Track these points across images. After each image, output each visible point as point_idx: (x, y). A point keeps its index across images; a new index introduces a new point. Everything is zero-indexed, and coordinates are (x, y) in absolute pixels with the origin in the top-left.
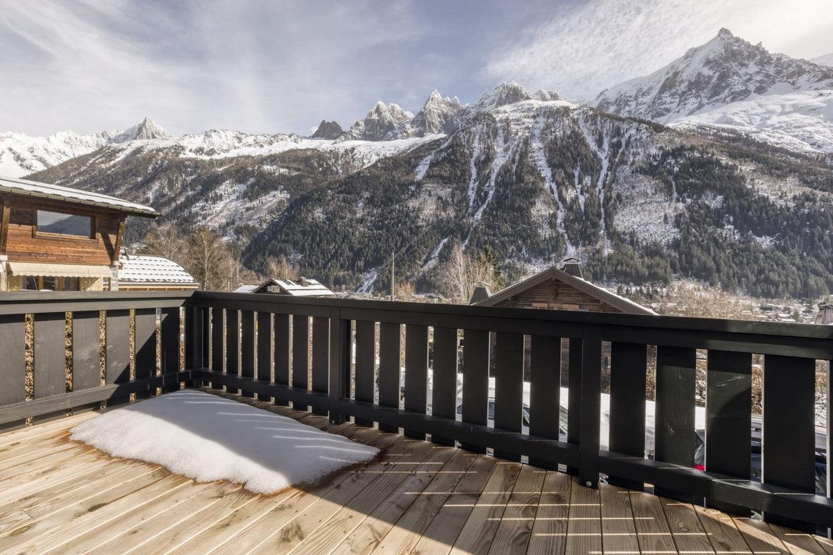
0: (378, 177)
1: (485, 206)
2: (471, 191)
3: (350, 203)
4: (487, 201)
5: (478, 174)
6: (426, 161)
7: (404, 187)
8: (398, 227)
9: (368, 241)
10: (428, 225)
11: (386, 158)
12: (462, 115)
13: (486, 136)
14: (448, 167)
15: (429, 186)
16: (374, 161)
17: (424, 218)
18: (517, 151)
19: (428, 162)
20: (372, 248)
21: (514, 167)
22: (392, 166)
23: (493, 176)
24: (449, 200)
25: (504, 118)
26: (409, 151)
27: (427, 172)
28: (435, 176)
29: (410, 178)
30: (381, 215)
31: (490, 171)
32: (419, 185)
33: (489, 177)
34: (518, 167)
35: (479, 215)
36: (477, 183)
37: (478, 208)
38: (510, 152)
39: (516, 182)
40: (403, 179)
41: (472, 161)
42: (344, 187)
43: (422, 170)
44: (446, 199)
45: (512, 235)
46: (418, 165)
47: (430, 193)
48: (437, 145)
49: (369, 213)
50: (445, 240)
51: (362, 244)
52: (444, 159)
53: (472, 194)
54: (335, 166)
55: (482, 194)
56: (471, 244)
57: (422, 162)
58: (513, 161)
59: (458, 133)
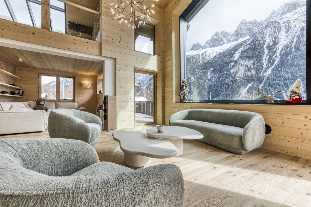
0: (217, 61)
1: (273, 67)
2: (265, 61)
3: (205, 73)
4: (274, 64)
5: (269, 52)
6: (239, 51)
7: (228, 64)
8: (226, 80)
9: (213, 87)
10: (241, 78)
11: (220, 53)
12: (259, 26)
13: (273, 33)
14: (251, 52)
15: (241, 61)
16: (215, 55)
17: (239, 76)
18: (295, 36)
19: (240, 51)
20: (215, 90)
21: (293, 45)
22: (223, 56)
23: (278, 52)
24: (252, 66)
25: (285, 21)
26: (231, 48)
27: (240, 55)
28: (244, 57)
29: (231, 60)
30: (218, 76)
31: (276, 50)
32: (236, 62)
33: (275, 52)
34: (296, 44)
35: (269, 71)
36: (268, 56)
37: (269, 68)
38: (290, 38)
39: (295, 52)
40: (228, 60)
41: (265, 47)
42: (202, 67)
43: (237, 56)
44: (250, 66)
45: (292, 79)
46: (235, 53)
47: (241, 65)
48: (245, 43)
49: (213, 76)
50: (250, 85)
51: (210, 89)
52: (249, 48)
53: (265, 62)
54: (198, 60)
55: (271, 61)
56: (264, 85)
57: (237, 52)
58: (292, 42)
59: (256, 35)
